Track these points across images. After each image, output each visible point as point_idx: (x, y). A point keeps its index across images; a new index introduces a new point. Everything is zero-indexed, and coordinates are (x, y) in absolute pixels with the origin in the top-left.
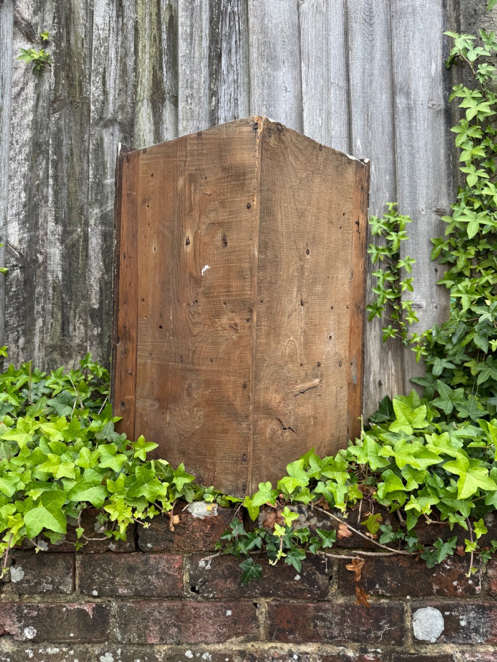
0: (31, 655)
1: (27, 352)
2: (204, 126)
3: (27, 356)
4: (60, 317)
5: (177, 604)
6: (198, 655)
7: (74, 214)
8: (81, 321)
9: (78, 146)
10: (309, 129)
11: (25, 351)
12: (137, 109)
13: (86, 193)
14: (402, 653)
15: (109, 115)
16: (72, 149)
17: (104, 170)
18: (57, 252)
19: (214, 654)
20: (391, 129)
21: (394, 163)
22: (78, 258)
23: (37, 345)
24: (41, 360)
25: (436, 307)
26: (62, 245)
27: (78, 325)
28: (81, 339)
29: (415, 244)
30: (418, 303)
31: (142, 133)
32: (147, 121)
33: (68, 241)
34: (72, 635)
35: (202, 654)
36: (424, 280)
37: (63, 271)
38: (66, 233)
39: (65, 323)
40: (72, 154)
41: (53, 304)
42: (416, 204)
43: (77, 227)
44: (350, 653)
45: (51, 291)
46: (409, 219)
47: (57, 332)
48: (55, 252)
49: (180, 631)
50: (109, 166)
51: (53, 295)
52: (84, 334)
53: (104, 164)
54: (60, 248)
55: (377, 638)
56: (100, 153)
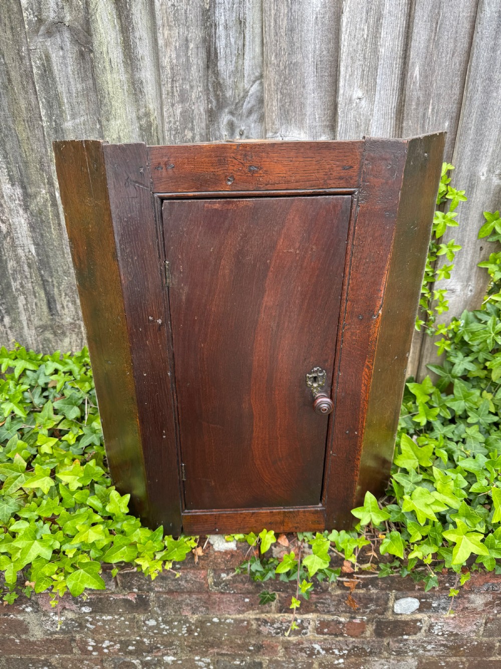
0: (90, 620)
1: (16, 331)
2: (194, 36)
3: (17, 334)
4: (43, 295)
5: (204, 596)
6: (223, 620)
7: (32, 171)
8: (68, 299)
9: (15, 67)
10: (349, 45)
11: (14, 330)
12: (92, 6)
13: (41, 139)
14: (383, 618)
15: (51, 15)
16: (7, 72)
17: (60, 107)
18: (23, 221)
19: (235, 620)
20: (466, 45)
21: (460, 103)
22: (50, 227)
23: (25, 323)
24: (33, 338)
25: (471, 291)
26: (26, 212)
27: (65, 304)
28: (72, 317)
29: (464, 220)
30: (452, 287)
31: (105, 49)
32: (110, 26)
33: (33, 207)
34: (121, 610)
35: (226, 620)
36: (465, 262)
37: (36, 244)
38: (27, 197)
39: (51, 303)
40: (10, 80)
41: (32, 282)
42: (476, 166)
43: (39, 187)
44: (342, 619)
45: (26, 268)
46: (463, 196)
47: (43, 312)
48: (21, 221)
49: (207, 609)
50: (66, 101)
51: (31, 273)
52: (74, 312)
53: (57, 96)
54: (25, 216)
55: (364, 612)
56: (50, 81)
